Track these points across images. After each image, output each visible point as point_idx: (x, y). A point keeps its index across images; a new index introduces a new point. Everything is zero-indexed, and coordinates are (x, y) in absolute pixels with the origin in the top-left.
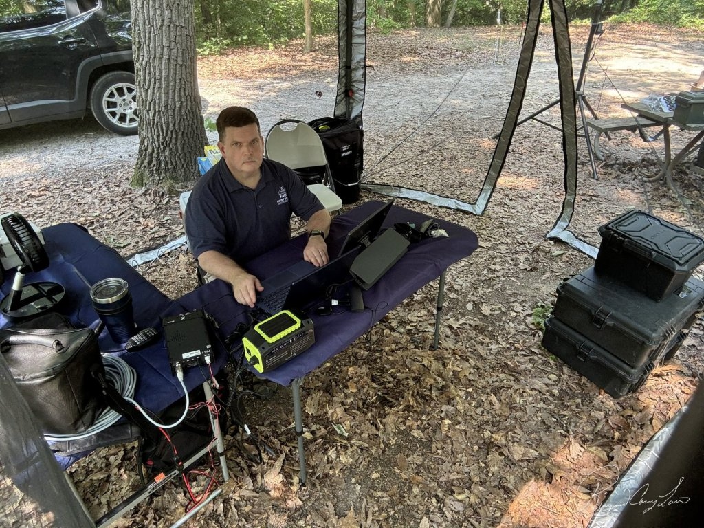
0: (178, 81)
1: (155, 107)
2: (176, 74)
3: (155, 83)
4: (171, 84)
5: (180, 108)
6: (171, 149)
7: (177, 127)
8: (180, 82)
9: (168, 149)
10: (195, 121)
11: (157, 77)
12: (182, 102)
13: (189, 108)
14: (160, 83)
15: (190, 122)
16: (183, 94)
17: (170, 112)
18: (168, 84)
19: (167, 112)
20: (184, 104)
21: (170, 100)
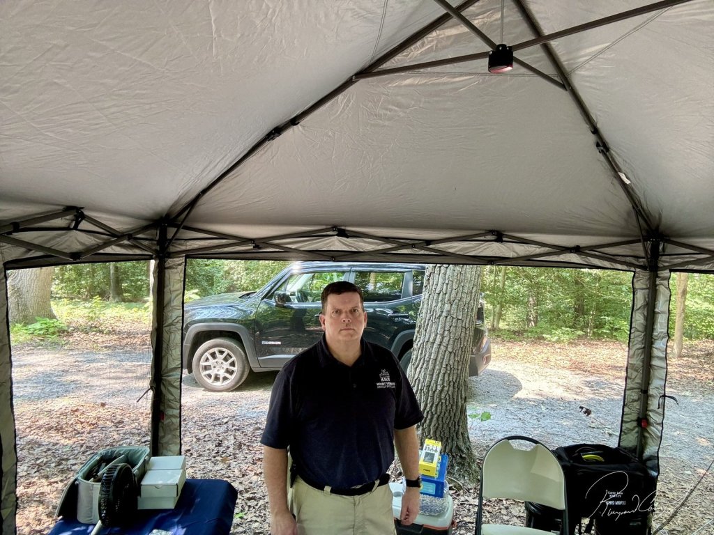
0: (444, 366)
1: (418, 385)
2: (443, 359)
3: (423, 364)
4: (437, 367)
5: (441, 392)
6: (423, 430)
7: (433, 409)
8: (446, 368)
9: (421, 428)
10: (454, 407)
11: (426, 359)
12: (444, 387)
13: (450, 393)
14: (428, 365)
15: (449, 408)
16: (446, 378)
17: (430, 393)
18: (435, 367)
19: (428, 391)
20: (446, 389)
21: (433, 382)
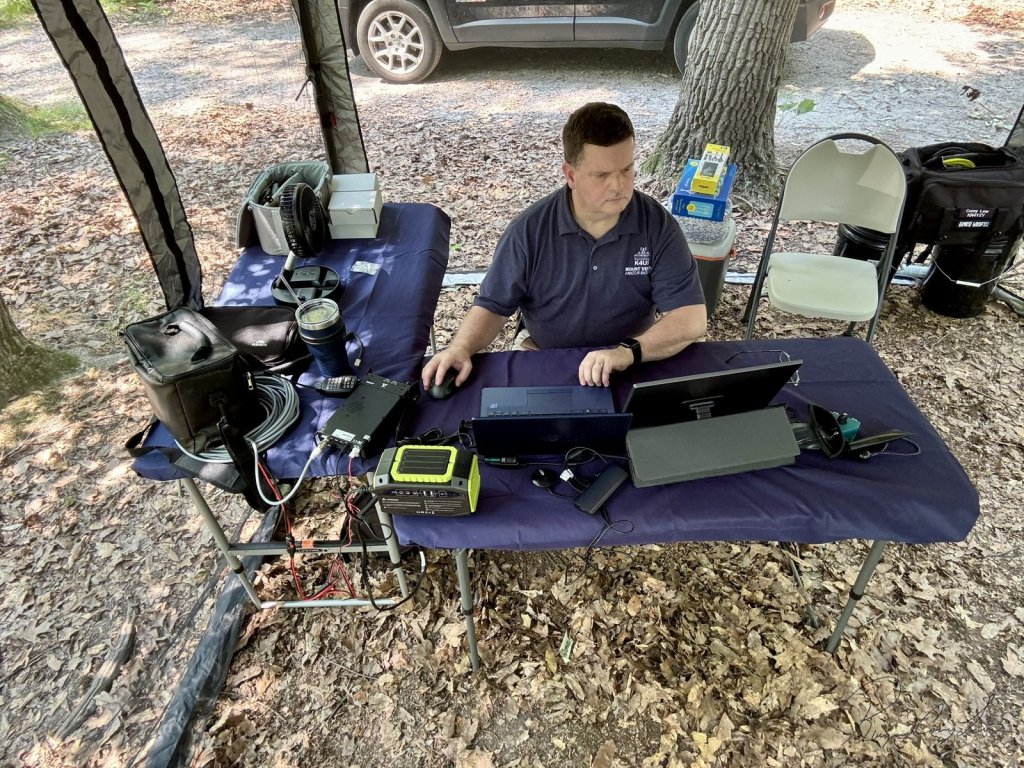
0: (751, 26)
1: (705, 61)
2: (752, 14)
3: (717, 24)
4: (740, 29)
5: (740, 71)
6: (705, 131)
7: (725, 98)
8: (755, 29)
9: (702, 128)
10: (758, 95)
11: (724, 15)
12: (746, 62)
13: (755, 72)
14: (725, 26)
15: (749, 95)
16: (752, 48)
17: (723, 73)
18: (736, 28)
19: (721, 70)
20: (749, 65)
21: (729, 54)
